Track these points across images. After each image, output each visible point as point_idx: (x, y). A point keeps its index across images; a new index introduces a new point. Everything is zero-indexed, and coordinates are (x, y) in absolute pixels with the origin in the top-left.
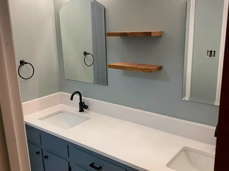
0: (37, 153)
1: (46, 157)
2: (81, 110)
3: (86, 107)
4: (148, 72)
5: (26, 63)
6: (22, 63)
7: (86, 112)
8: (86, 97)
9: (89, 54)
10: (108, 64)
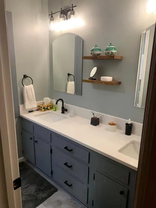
0: (31, 139)
1: (36, 142)
2: (63, 112)
3: (66, 110)
4: (110, 84)
5: (28, 77)
6: (25, 77)
7: (66, 114)
8: (67, 103)
9: (71, 75)
10: (83, 79)
